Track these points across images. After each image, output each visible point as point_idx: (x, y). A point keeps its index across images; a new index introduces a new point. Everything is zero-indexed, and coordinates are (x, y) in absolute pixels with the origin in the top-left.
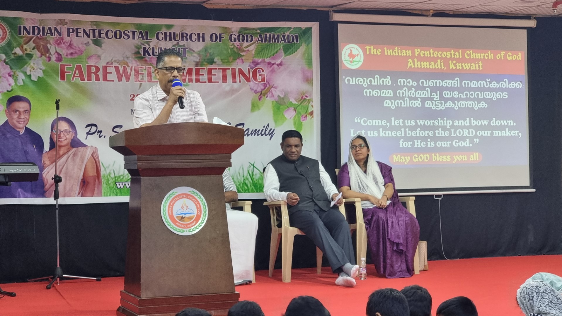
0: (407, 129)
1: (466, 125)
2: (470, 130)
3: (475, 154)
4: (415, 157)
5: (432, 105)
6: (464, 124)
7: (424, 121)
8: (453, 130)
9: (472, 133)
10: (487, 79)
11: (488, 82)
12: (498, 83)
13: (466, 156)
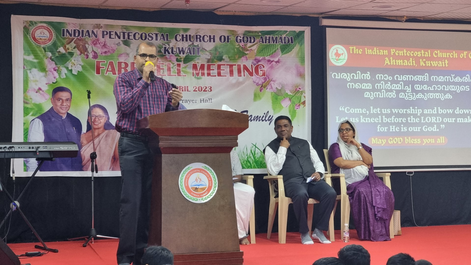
0: (384, 117)
1: (434, 113)
2: (438, 118)
3: (441, 138)
4: (390, 140)
5: (405, 96)
6: (432, 112)
7: (398, 109)
8: (422, 118)
9: (439, 120)
10: (452, 75)
11: (453, 77)
12: (461, 78)
13: (433, 140)
